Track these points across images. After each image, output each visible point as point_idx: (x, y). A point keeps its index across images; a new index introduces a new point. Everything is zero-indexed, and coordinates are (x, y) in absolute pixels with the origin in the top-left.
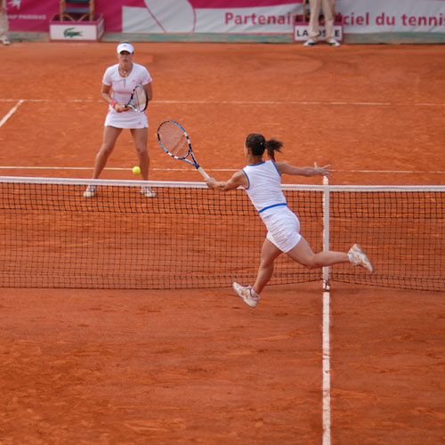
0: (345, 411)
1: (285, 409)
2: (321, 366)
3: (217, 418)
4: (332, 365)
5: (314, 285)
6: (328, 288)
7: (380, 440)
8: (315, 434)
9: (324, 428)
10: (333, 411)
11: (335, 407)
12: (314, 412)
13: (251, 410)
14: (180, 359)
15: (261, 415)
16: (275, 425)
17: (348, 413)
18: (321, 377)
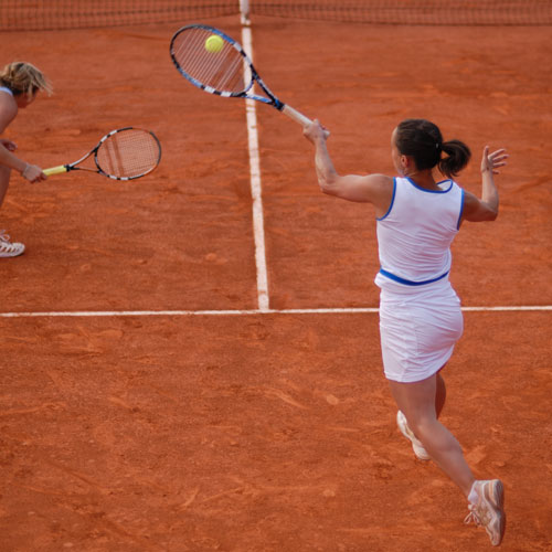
0: (278, 175)
1: (204, 175)
2: (244, 120)
3: (122, 189)
4: (259, 119)
5: (230, 20)
6: (248, 23)
7: (322, 209)
8: (242, 205)
9: (253, 196)
10: (263, 175)
11: (266, 171)
12: (240, 177)
13: (163, 177)
14: (70, 118)
15: (175, 183)
16: (192, 195)
17: (281, 178)
18: (246, 134)
